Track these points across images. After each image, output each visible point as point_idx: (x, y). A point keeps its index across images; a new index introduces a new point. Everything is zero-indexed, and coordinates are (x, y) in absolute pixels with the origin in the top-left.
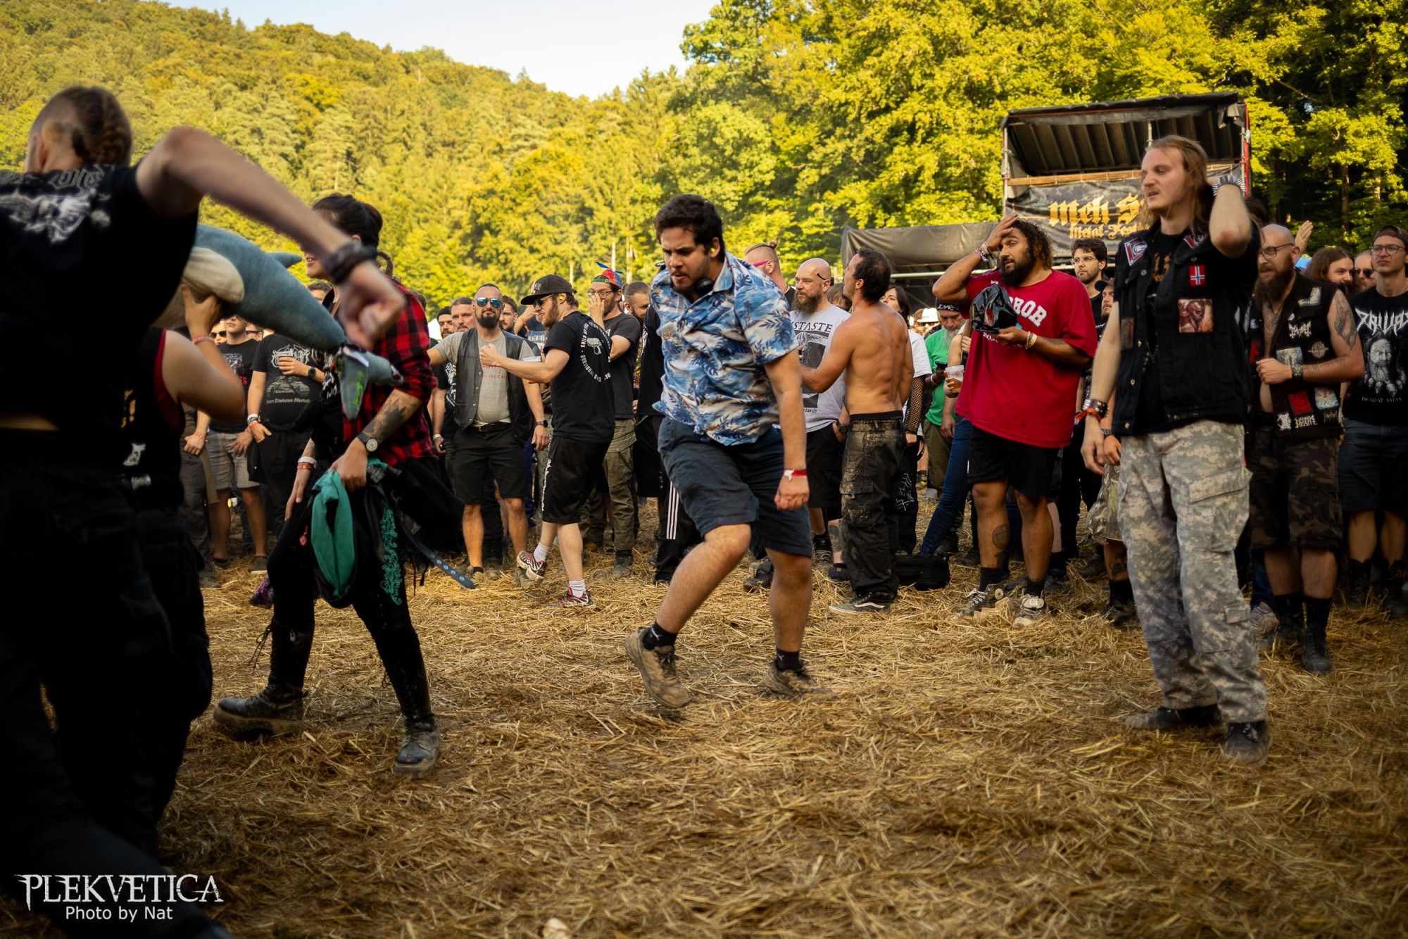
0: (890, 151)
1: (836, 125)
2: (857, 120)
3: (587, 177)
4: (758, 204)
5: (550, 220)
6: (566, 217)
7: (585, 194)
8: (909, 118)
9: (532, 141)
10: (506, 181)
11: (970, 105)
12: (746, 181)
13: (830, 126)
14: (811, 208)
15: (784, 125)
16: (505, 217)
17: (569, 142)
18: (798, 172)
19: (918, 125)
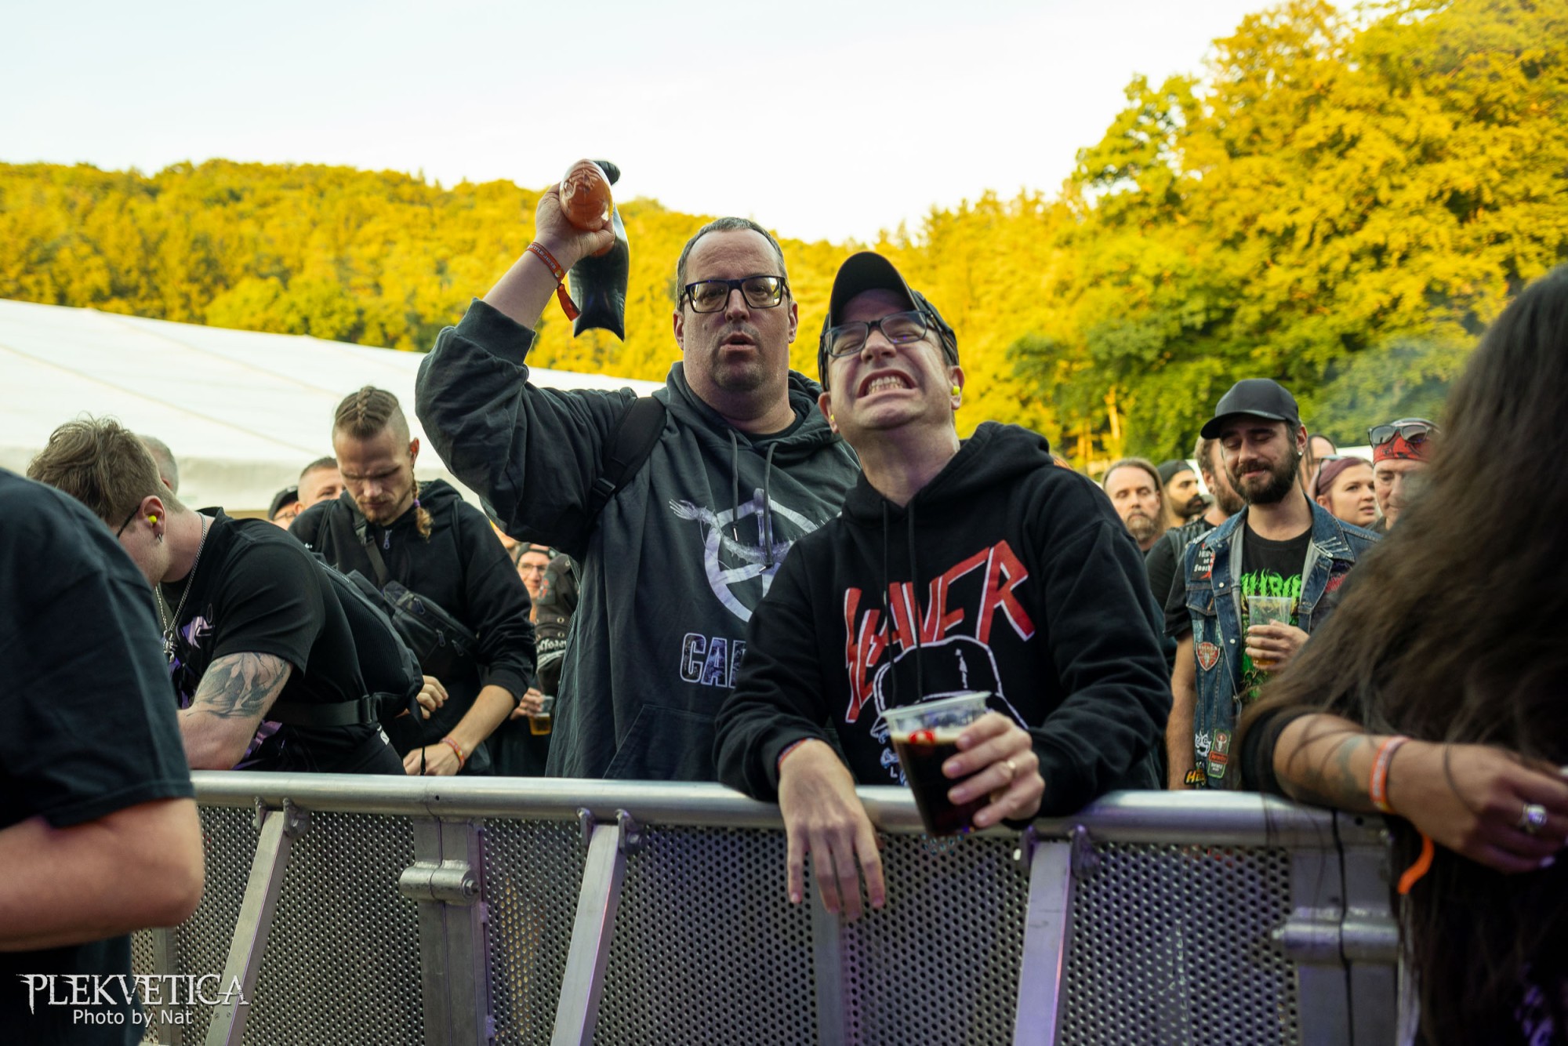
8: (1381, 240)
11: (1452, 219)
14: (1256, 352)
19: (1392, 246)
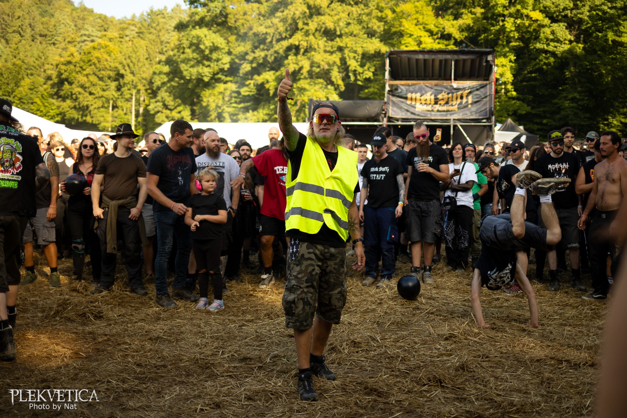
0: (286, 57)
1: (260, 44)
2: (271, 42)
3: (121, 58)
4: (220, 79)
5: (101, 79)
6: (109, 78)
7: (120, 67)
8: (297, 43)
9: (91, 38)
10: (77, 57)
11: (325, 39)
12: (215, 67)
13: (256, 44)
14: (247, 83)
15: (234, 41)
16: (77, 76)
17: (110, 40)
18: (241, 65)
19: (301, 47)
